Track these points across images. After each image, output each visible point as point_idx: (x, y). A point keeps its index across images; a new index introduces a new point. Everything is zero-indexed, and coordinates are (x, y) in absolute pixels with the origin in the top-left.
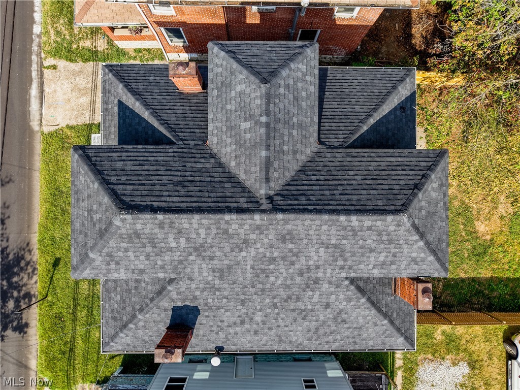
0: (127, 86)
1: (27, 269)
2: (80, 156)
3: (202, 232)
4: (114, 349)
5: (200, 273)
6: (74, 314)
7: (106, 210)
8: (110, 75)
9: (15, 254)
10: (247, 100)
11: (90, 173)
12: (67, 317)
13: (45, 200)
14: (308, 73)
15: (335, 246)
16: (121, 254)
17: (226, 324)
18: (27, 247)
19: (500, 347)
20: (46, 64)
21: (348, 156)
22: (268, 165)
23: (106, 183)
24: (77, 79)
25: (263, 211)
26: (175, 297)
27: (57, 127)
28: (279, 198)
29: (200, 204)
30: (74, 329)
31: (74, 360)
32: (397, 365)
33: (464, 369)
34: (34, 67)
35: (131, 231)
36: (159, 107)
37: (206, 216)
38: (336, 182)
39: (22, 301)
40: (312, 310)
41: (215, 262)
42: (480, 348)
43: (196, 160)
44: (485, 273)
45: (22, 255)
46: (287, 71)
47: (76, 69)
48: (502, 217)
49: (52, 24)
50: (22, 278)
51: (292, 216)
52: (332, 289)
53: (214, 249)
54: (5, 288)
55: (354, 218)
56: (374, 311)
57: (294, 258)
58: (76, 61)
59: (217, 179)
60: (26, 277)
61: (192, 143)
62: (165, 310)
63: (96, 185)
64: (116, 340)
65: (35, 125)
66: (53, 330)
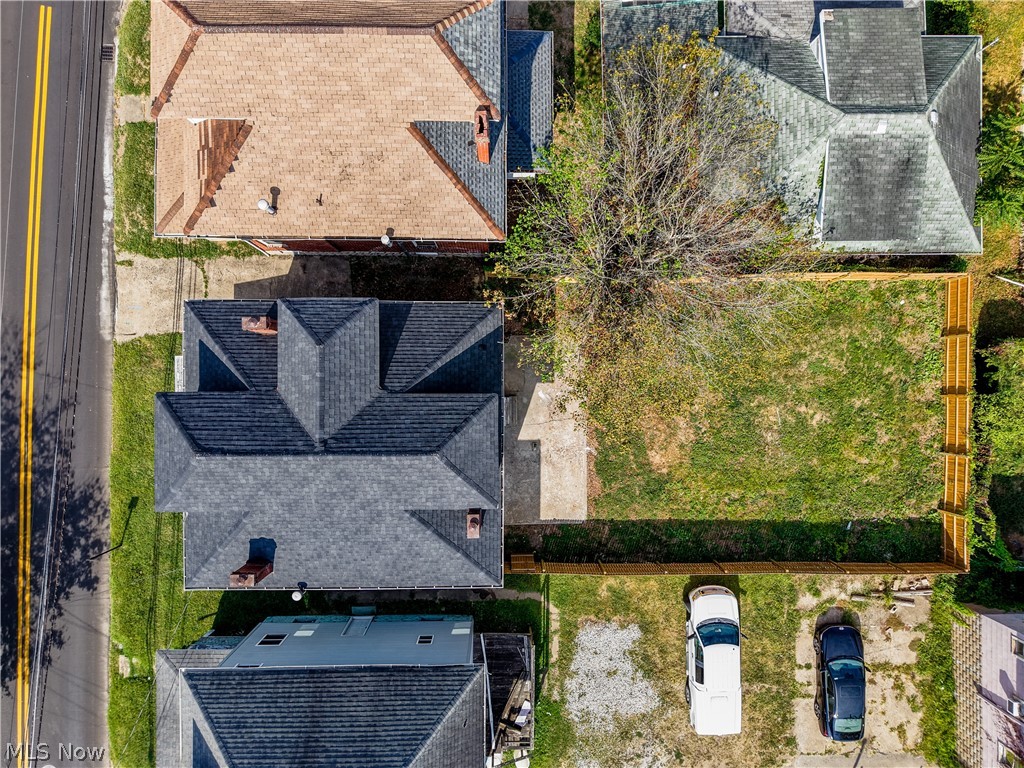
0: (207, 327)
1: (96, 511)
2: (162, 403)
3: (266, 470)
4: (197, 585)
5: (271, 507)
6: (155, 566)
7: (185, 452)
8: (192, 314)
9: (81, 492)
10: (307, 357)
11: (171, 420)
12: (147, 569)
13: (119, 426)
14: (367, 328)
15: (386, 482)
16: (198, 489)
17: (304, 558)
18: (96, 484)
19: (679, 606)
20: (119, 258)
21: (405, 401)
22: (322, 413)
23: (184, 428)
24: (158, 279)
25: (317, 453)
26: (252, 530)
27: (133, 337)
28: (332, 441)
29: (263, 447)
30: (155, 585)
31: (156, 621)
32: (552, 629)
33: (634, 632)
34: (105, 262)
35: (205, 470)
36: (237, 351)
37: (267, 456)
38: (387, 426)
39: (91, 550)
40: (383, 543)
41: (282, 497)
42: (654, 606)
43: (265, 406)
44: (662, 515)
45: (91, 494)
46: (343, 330)
47: (157, 266)
48: (682, 446)
49: (127, 212)
50: (91, 522)
51: (340, 457)
52: (396, 522)
53: (279, 485)
54: (70, 534)
55: (394, 458)
56: (443, 544)
57: (353, 493)
58: (157, 257)
59: (281, 424)
60: (95, 521)
61: (264, 388)
62: (243, 543)
63: (177, 430)
64: (198, 575)
65: (106, 334)
66: (130, 586)
